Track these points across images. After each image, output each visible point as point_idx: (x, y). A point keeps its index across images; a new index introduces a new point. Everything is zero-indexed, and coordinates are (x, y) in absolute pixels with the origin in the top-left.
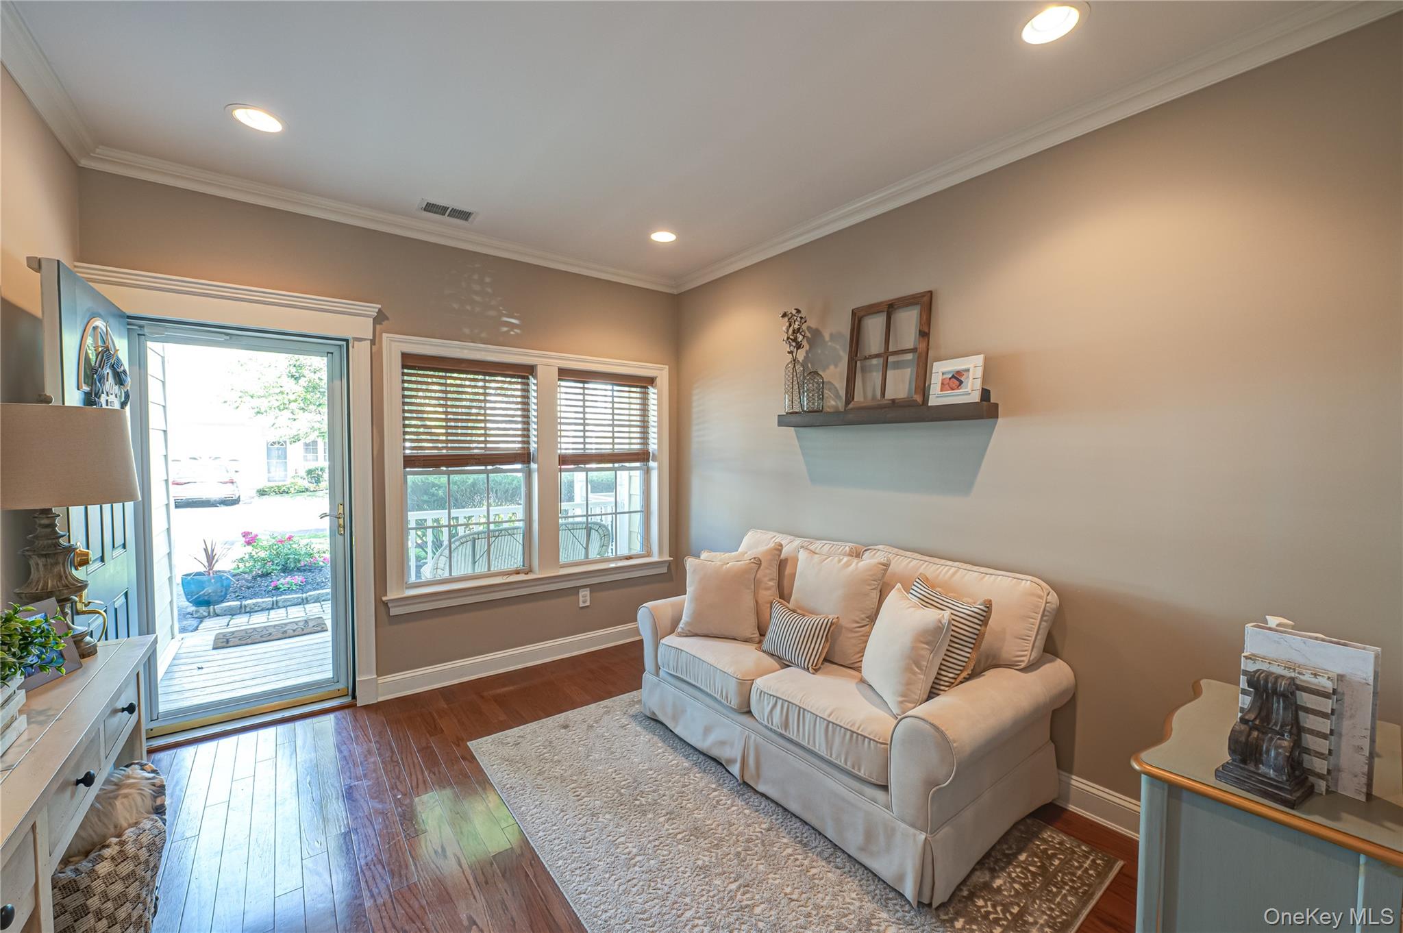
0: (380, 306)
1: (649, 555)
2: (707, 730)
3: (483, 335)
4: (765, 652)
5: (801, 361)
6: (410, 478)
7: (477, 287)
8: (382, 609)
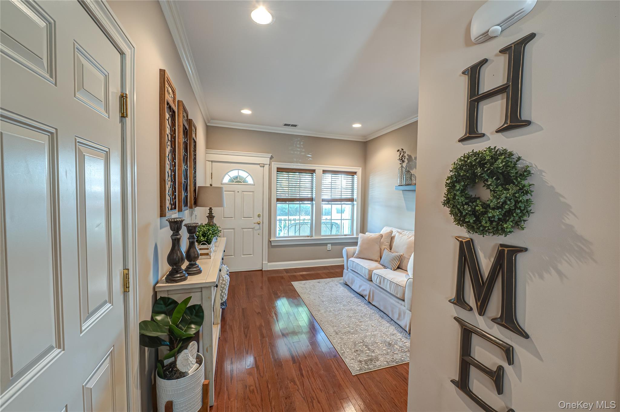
0: (271, 154)
1: (353, 235)
2: (360, 286)
3: (300, 161)
4: (380, 264)
5: (405, 167)
6: (278, 205)
7: (298, 146)
8: (270, 243)
